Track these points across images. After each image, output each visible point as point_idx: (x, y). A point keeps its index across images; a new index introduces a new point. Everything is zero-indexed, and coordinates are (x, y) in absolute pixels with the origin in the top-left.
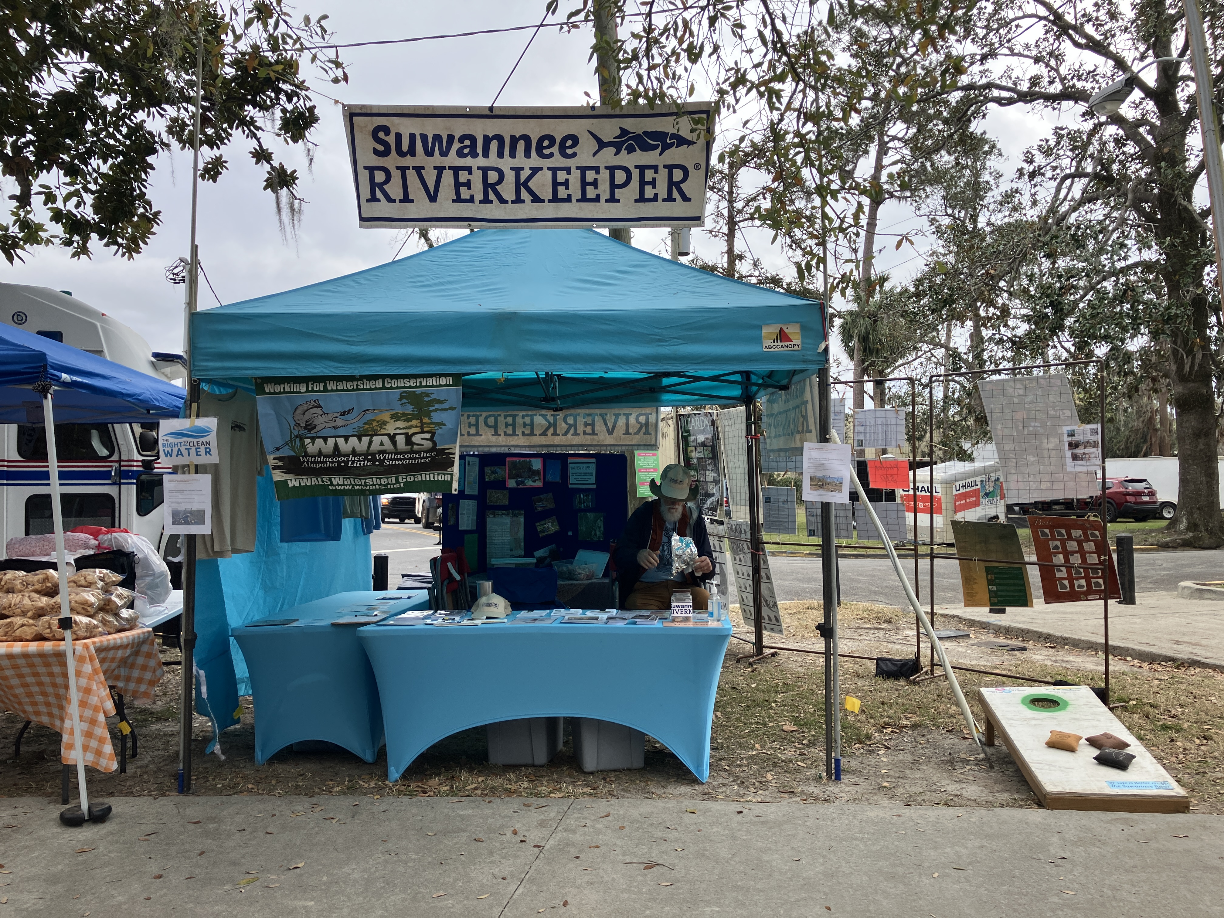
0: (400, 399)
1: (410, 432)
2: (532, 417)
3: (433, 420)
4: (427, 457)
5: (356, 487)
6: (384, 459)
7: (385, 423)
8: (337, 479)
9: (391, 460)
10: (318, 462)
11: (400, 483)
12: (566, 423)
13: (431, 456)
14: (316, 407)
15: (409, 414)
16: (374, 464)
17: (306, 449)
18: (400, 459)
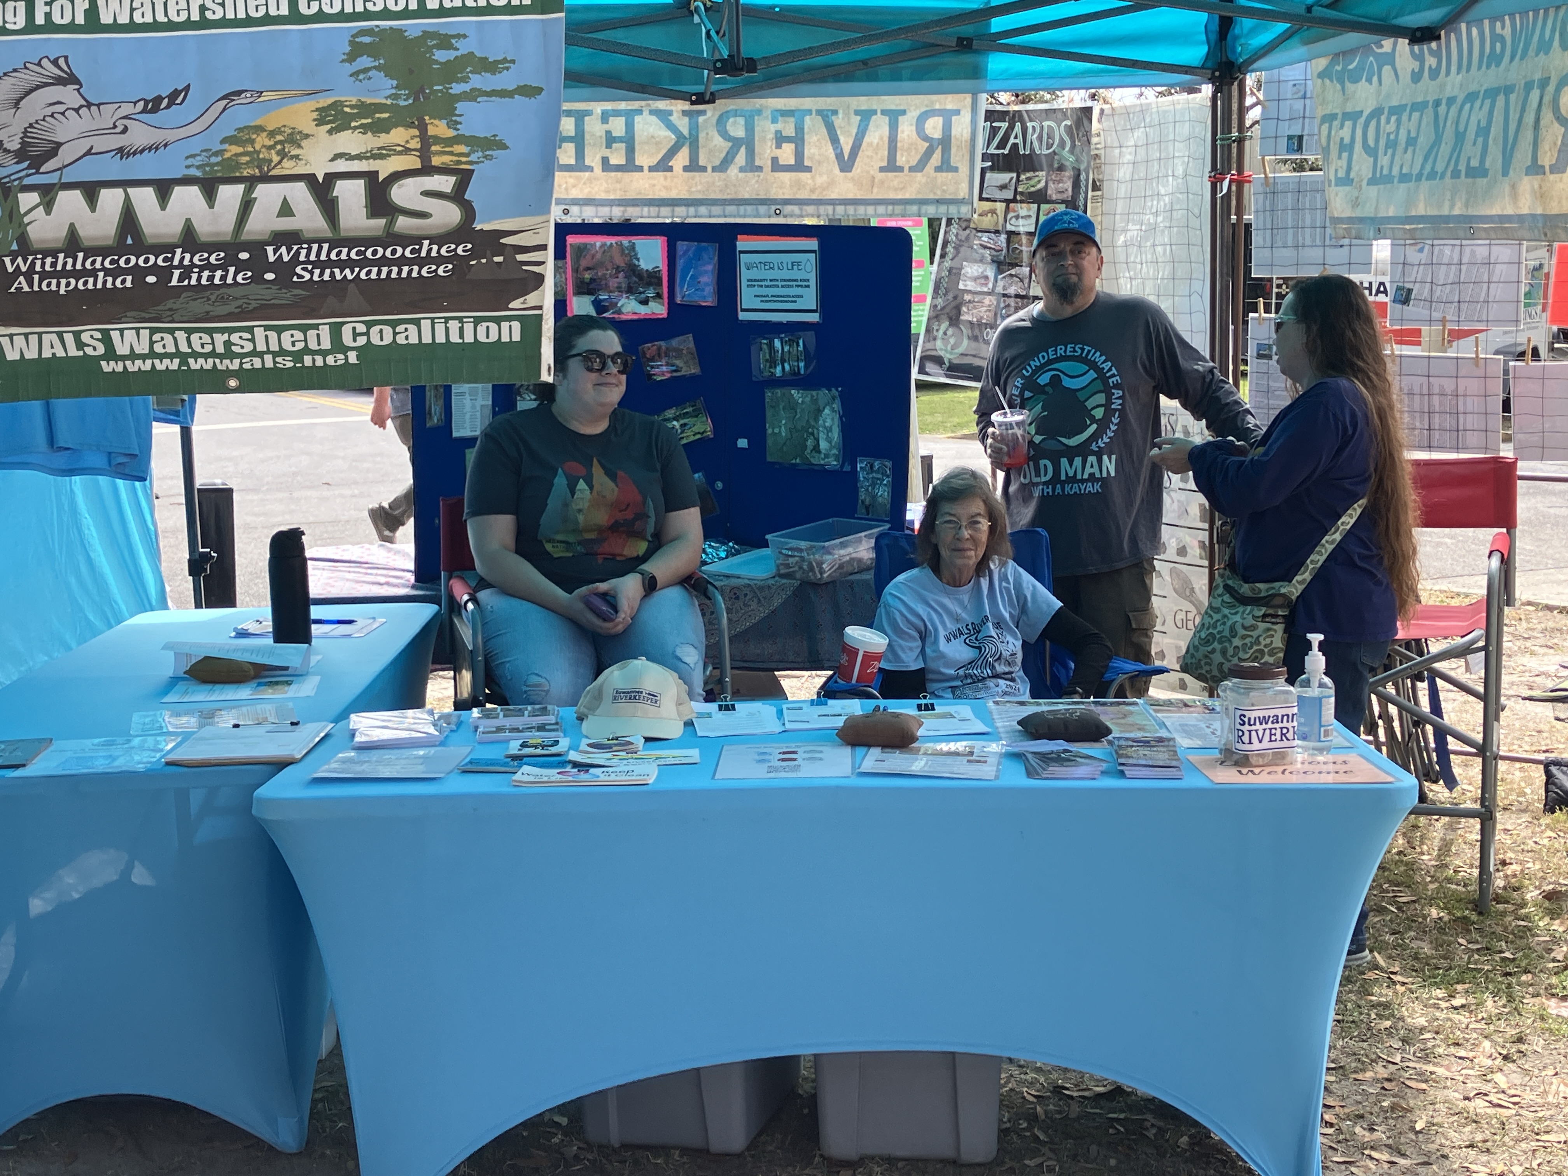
0: (351, 57)
1: (385, 168)
2: (630, 116)
3: (464, 130)
4: (440, 260)
5: (195, 364)
6: (295, 260)
7: (295, 138)
8: (130, 335)
9: (318, 264)
10: (64, 273)
11: (345, 350)
12: (725, 135)
13: (454, 258)
14: (60, 81)
15: (381, 107)
16: (258, 279)
17: (23, 226)
18: (349, 263)
